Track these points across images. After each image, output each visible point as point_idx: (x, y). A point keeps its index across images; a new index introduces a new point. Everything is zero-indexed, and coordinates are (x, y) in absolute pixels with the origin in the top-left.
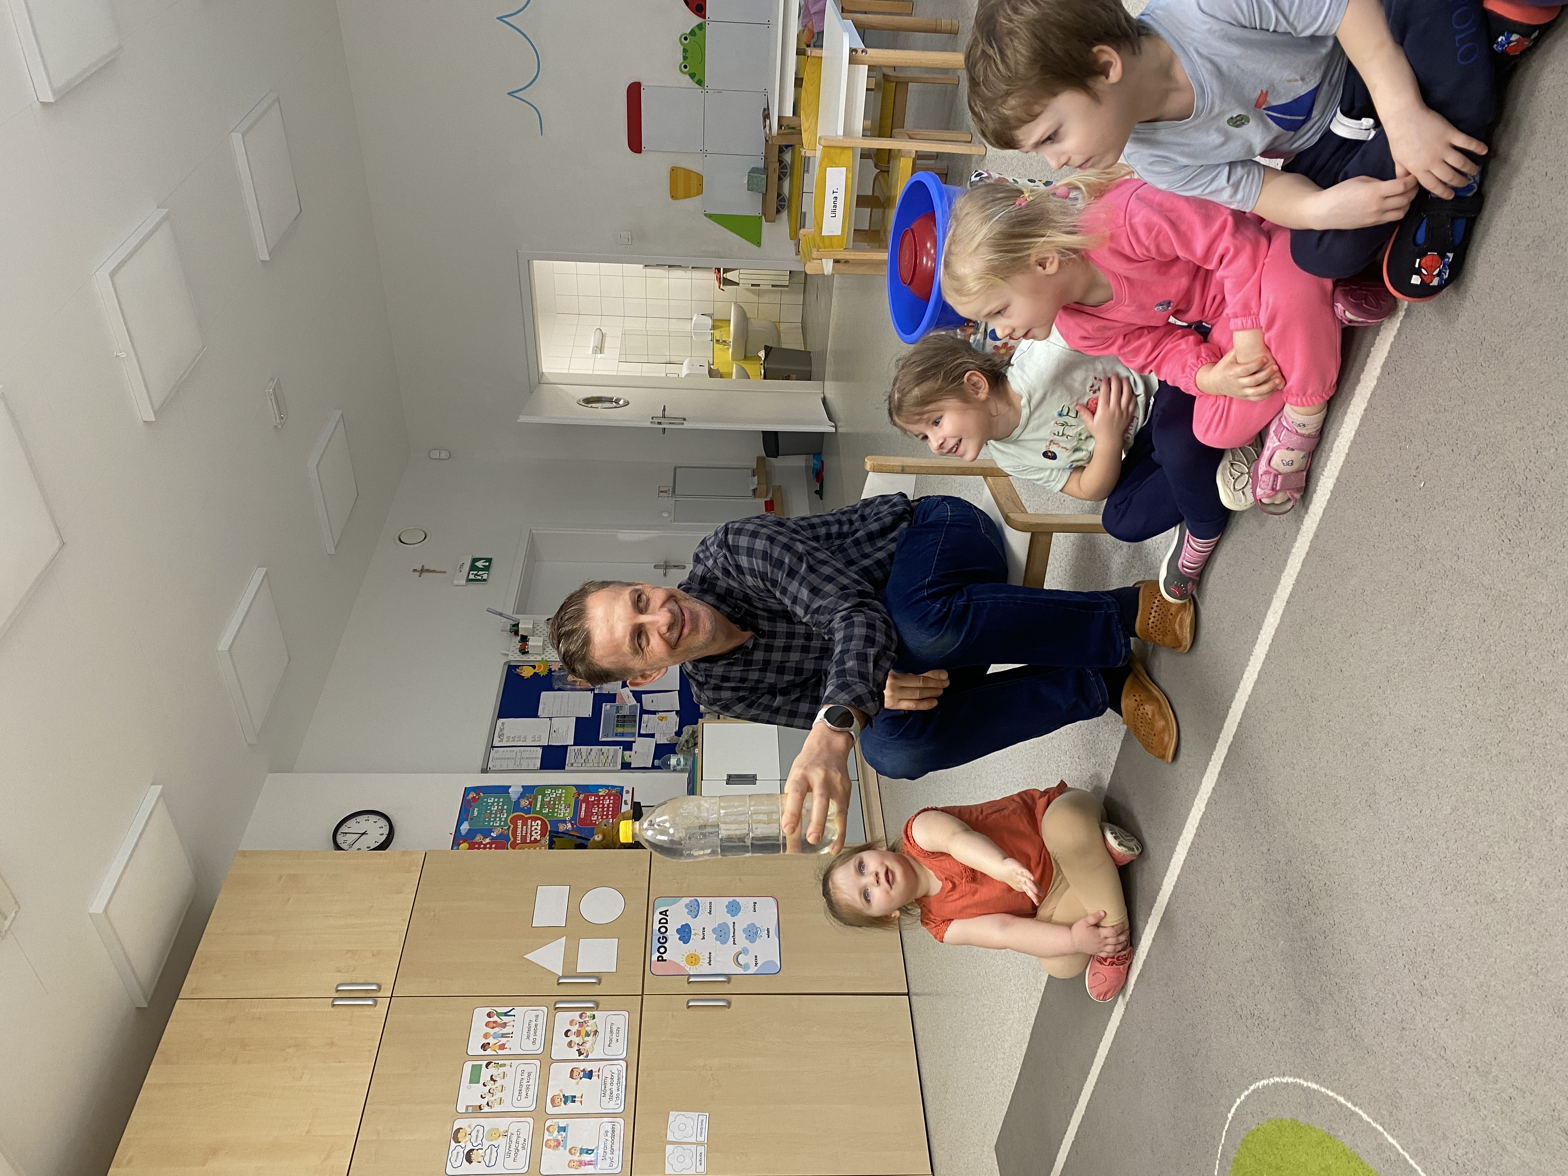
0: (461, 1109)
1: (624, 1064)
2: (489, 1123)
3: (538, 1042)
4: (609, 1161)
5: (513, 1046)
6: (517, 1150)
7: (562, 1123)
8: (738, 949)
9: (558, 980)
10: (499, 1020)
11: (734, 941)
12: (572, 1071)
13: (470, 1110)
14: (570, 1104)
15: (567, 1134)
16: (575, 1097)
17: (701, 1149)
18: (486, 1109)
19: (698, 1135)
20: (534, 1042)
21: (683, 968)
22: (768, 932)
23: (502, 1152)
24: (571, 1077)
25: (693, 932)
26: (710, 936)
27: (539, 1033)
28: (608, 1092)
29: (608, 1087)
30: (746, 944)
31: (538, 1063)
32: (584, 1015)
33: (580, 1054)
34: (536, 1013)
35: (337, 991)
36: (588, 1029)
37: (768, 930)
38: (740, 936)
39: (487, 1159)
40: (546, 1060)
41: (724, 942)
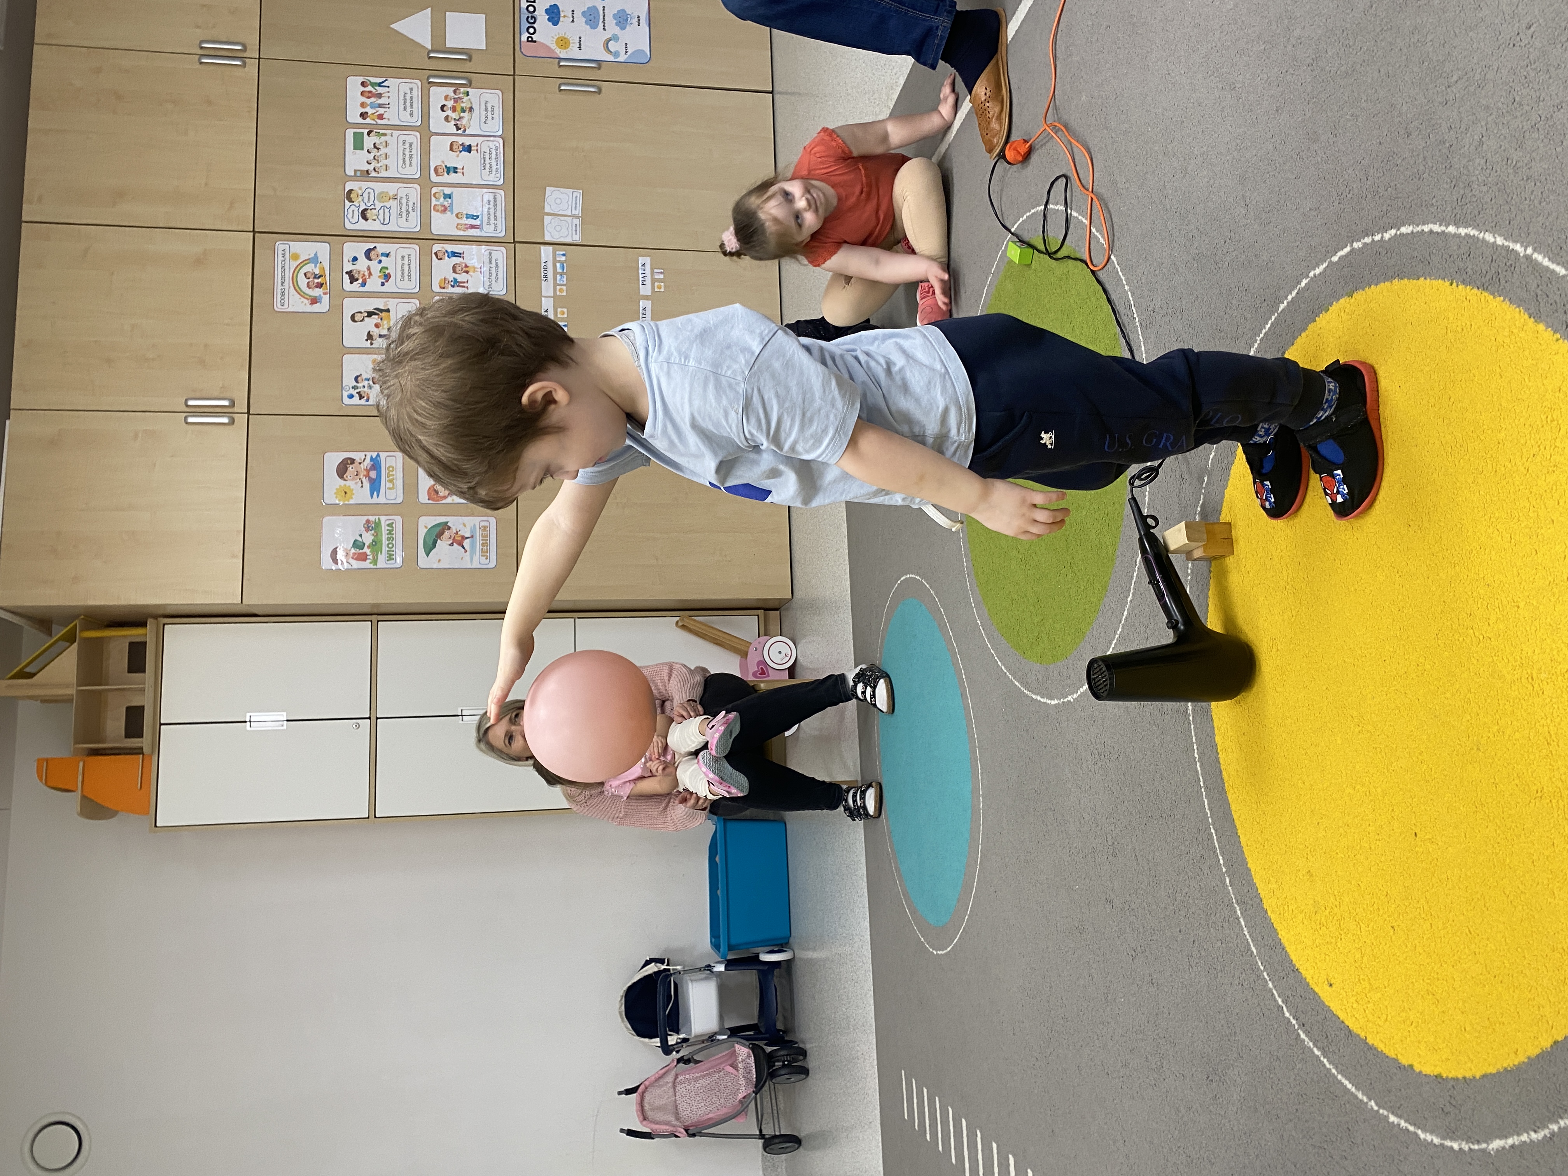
0: (350, 172)
1: (501, 141)
2: (379, 187)
3: (415, 114)
4: (493, 226)
5: (392, 117)
6: (407, 211)
7: (448, 191)
8: (608, 35)
9: (428, 54)
10: (374, 91)
11: (604, 26)
12: (452, 145)
13: (358, 174)
14: (453, 175)
15: (452, 201)
16: (456, 168)
17: (577, 221)
18: (373, 174)
19: (573, 209)
20: (411, 114)
21: (553, 51)
22: (639, 20)
23: (394, 212)
24: (451, 149)
25: (562, 14)
26: (580, 20)
27: (415, 105)
28: (488, 166)
29: (487, 161)
30: (617, 30)
31: (418, 134)
32: (458, 91)
33: (458, 129)
34: (411, 86)
35: (202, 48)
36: (463, 105)
37: (639, 17)
38: (610, 21)
39: (381, 217)
40: (425, 132)
41: (594, 26)
